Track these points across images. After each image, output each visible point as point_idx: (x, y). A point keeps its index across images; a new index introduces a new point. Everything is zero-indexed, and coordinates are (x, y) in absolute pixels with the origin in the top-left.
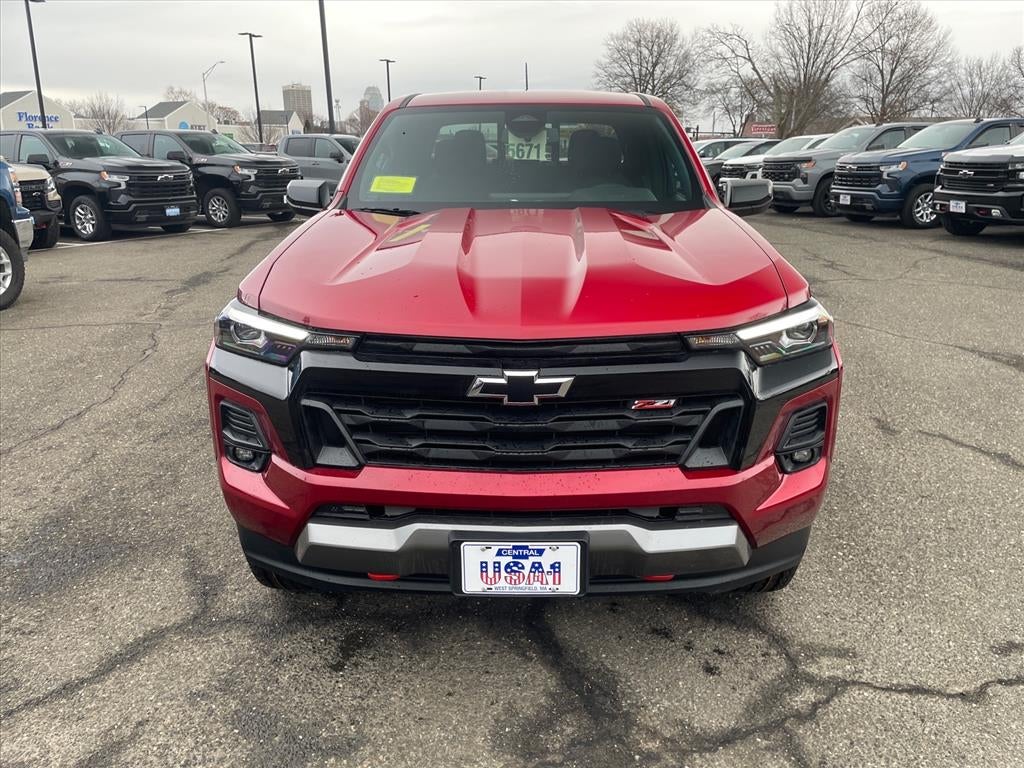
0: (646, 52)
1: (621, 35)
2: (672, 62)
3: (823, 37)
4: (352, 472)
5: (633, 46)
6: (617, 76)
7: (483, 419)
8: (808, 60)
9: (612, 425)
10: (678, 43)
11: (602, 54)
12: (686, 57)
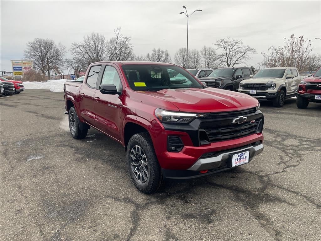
0: (43, 48)
1: (32, 42)
2: (53, 52)
3: (99, 48)
4: (209, 145)
5: (38, 46)
6: (34, 55)
7: (233, 128)
8: (96, 54)
9: (248, 126)
10: (54, 46)
11: (27, 48)
12: (57, 50)
